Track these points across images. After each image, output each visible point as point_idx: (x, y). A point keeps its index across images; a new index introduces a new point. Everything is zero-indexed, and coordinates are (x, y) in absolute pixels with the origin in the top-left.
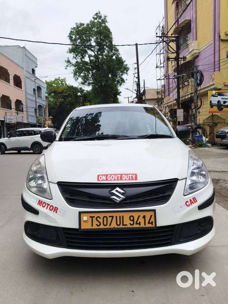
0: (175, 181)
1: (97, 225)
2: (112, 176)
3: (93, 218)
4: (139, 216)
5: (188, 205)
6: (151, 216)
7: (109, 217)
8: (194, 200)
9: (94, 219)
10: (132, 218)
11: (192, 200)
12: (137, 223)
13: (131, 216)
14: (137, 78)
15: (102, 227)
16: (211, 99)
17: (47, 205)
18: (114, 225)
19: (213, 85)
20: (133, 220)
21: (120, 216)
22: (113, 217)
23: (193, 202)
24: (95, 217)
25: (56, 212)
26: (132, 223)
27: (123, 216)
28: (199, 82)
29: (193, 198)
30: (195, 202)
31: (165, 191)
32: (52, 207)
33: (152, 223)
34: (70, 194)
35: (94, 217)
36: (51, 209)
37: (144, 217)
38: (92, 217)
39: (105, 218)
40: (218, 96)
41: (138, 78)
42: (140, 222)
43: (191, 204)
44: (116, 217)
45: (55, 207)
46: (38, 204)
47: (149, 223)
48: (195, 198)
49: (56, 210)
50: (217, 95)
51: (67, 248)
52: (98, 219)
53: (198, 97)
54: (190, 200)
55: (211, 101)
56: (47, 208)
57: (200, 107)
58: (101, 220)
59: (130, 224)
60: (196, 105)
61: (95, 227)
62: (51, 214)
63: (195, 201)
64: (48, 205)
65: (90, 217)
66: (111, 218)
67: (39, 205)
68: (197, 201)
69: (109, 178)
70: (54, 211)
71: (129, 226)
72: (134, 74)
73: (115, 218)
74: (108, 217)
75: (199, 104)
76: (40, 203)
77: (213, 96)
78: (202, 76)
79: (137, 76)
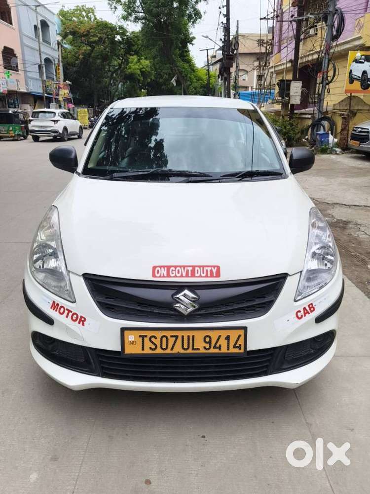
0: (283, 277)
1: (151, 348)
2: (178, 268)
3: (145, 338)
4: (220, 336)
5: (300, 316)
6: (240, 336)
7: (172, 336)
8: (310, 308)
9: (147, 340)
10: (207, 340)
11: (308, 309)
12: (215, 347)
13: (207, 336)
14: (225, 16)
15: (159, 351)
16: (351, 68)
17: (66, 312)
18: (178, 349)
19: (360, 38)
20: (210, 342)
21: (189, 337)
22: (177, 337)
23: (309, 310)
24: (149, 337)
25: (83, 325)
26: (207, 346)
27: (193, 336)
28: (335, 33)
29: (309, 306)
30: (312, 311)
31: (265, 294)
32: (75, 316)
33: (239, 347)
34: (106, 295)
35: (146, 336)
36: (74, 318)
37: (228, 338)
38: (143, 337)
39: (164, 339)
40: (366, 62)
41: (227, 16)
42: (220, 346)
43: (305, 314)
44: (183, 337)
45: (81, 317)
46: (51, 308)
47: (235, 347)
48: (312, 304)
49: (82, 321)
50: (362, 61)
51: (102, 377)
52: (153, 339)
53: (329, 60)
54: (305, 309)
55: (351, 71)
56: (67, 317)
57: (331, 82)
58: (157, 342)
59: (205, 347)
60: (325, 76)
61: (147, 351)
62: (75, 326)
63: (312, 309)
64: (69, 311)
65: (140, 336)
66: (174, 339)
67: (54, 309)
68: (314, 310)
69: (172, 273)
70: (79, 323)
71: (202, 351)
72: (220, 8)
73: (180, 339)
74: (169, 337)
75: (331, 74)
76: (55, 306)
77: (356, 61)
78: (342, 20)
79: (225, 13)
